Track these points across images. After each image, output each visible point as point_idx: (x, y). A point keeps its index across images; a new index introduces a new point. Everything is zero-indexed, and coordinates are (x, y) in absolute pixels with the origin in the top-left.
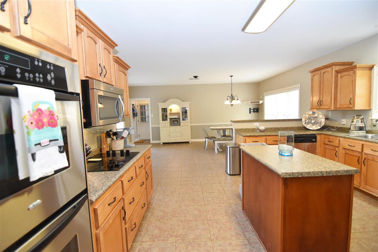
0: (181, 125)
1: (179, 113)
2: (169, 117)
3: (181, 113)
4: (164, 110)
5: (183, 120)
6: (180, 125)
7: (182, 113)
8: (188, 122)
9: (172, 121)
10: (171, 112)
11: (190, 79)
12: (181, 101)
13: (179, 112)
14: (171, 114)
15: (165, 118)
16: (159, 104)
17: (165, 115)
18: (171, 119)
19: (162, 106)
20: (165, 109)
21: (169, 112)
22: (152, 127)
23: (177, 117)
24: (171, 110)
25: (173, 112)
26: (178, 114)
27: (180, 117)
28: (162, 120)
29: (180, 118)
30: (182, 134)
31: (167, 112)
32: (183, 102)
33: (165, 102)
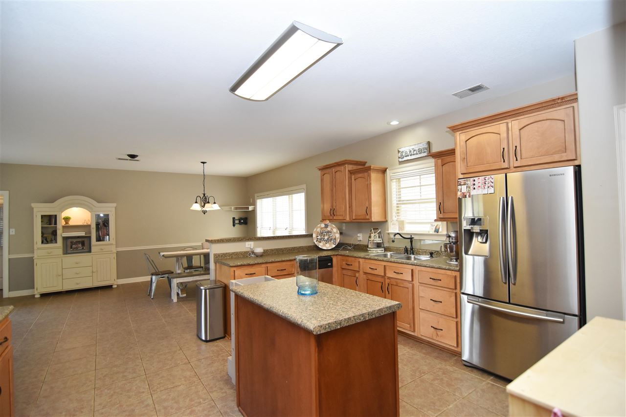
0: (92, 251)
1: (89, 226)
2: (60, 234)
3: (94, 226)
4: (50, 220)
5: (99, 239)
6: (90, 251)
7: (98, 225)
8: (112, 244)
9: (69, 244)
10: (67, 223)
11: (119, 159)
12: (96, 202)
13: (89, 223)
14: (67, 228)
15: (49, 236)
16: (33, 205)
17: (50, 231)
18: (65, 239)
19: (41, 209)
20: (50, 217)
21: (61, 223)
22: (9, 259)
23: (83, 234)
24: (67, 219)
25: (71, 223)
26: (87, 227)
27: (90, 233)
28: (42, 243)
29: (90, 238)
30: (94, 270)
31: (56, 223)
32: (99, 202)
33: (52, 201)
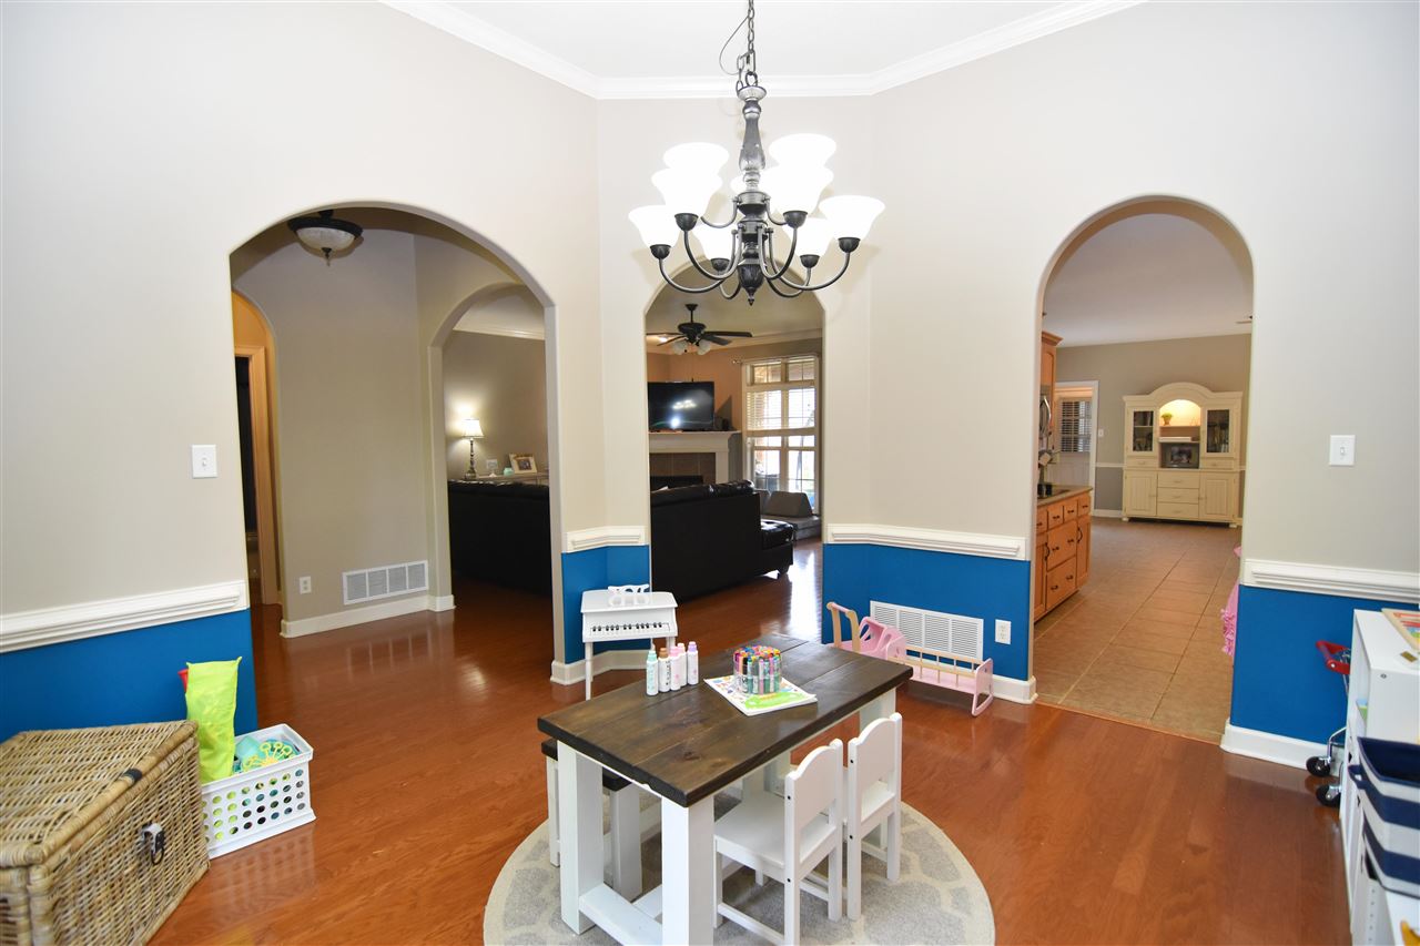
0: (1201, 466)
1: (1196, 429)
2: (1158, 438)
3: (1204, 429)
4: (1144, 418)
5: (1212, 448)
6: (1197, 466)
7: (1211, 426)
8: (1231, 458)
9: (1169, 453)
10: (1166, 423)
11: (1239, 323)
12: (1208, 391)
13: (1199, 424)
14: (1166, 431)
15: (1143, 440)
16: (1125, 398)
17: (1146, 433)
18: (1164, 447)
19: (1135, 404)
20: (1145, 413)
21: (1159, 423)
22: (1097, 468)
23: (1187, 439)
24: (1167, 418)
25: (1173, 423)
26: (1192, 431)
27: (1198, 439)
28: (1134, 449)
29: (1197, 446)
30: (1203, 496)
31: (1151, 424)
32: (1213, 391)
33: (1147, 392)
